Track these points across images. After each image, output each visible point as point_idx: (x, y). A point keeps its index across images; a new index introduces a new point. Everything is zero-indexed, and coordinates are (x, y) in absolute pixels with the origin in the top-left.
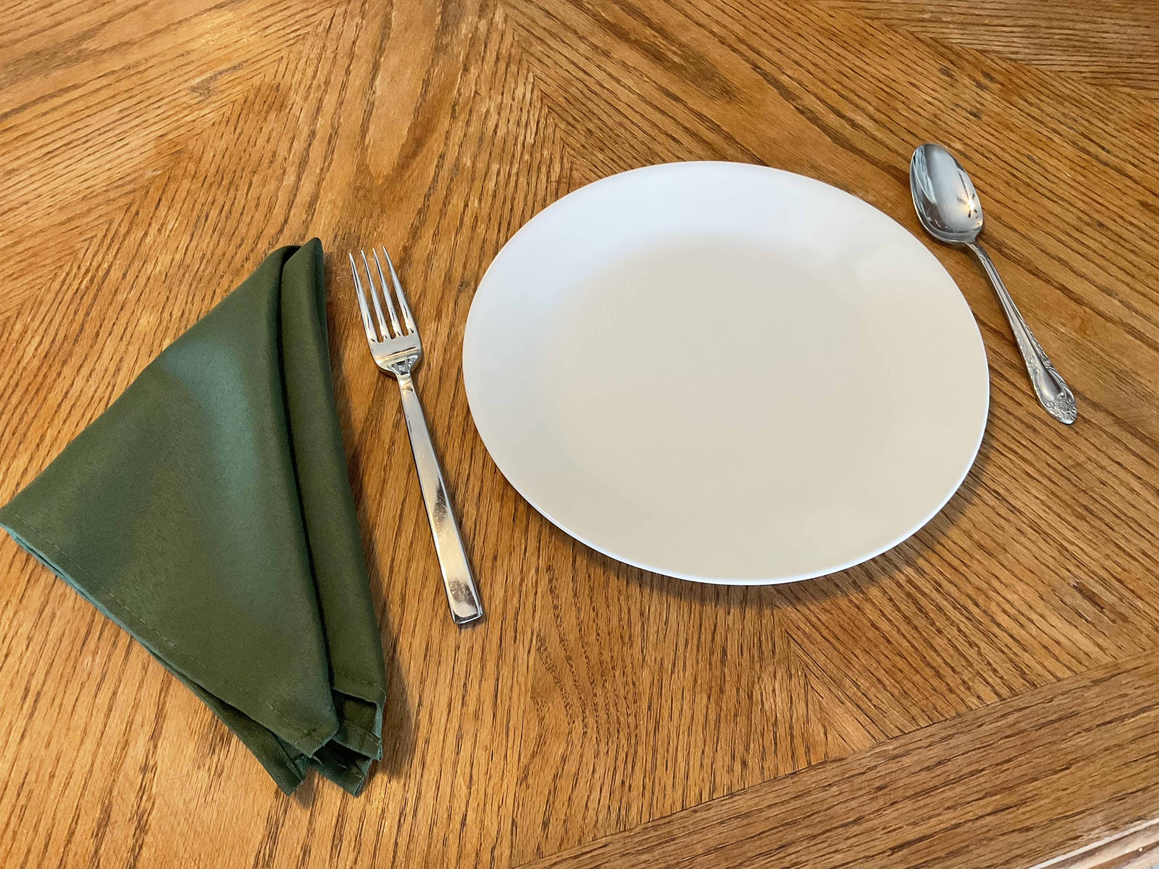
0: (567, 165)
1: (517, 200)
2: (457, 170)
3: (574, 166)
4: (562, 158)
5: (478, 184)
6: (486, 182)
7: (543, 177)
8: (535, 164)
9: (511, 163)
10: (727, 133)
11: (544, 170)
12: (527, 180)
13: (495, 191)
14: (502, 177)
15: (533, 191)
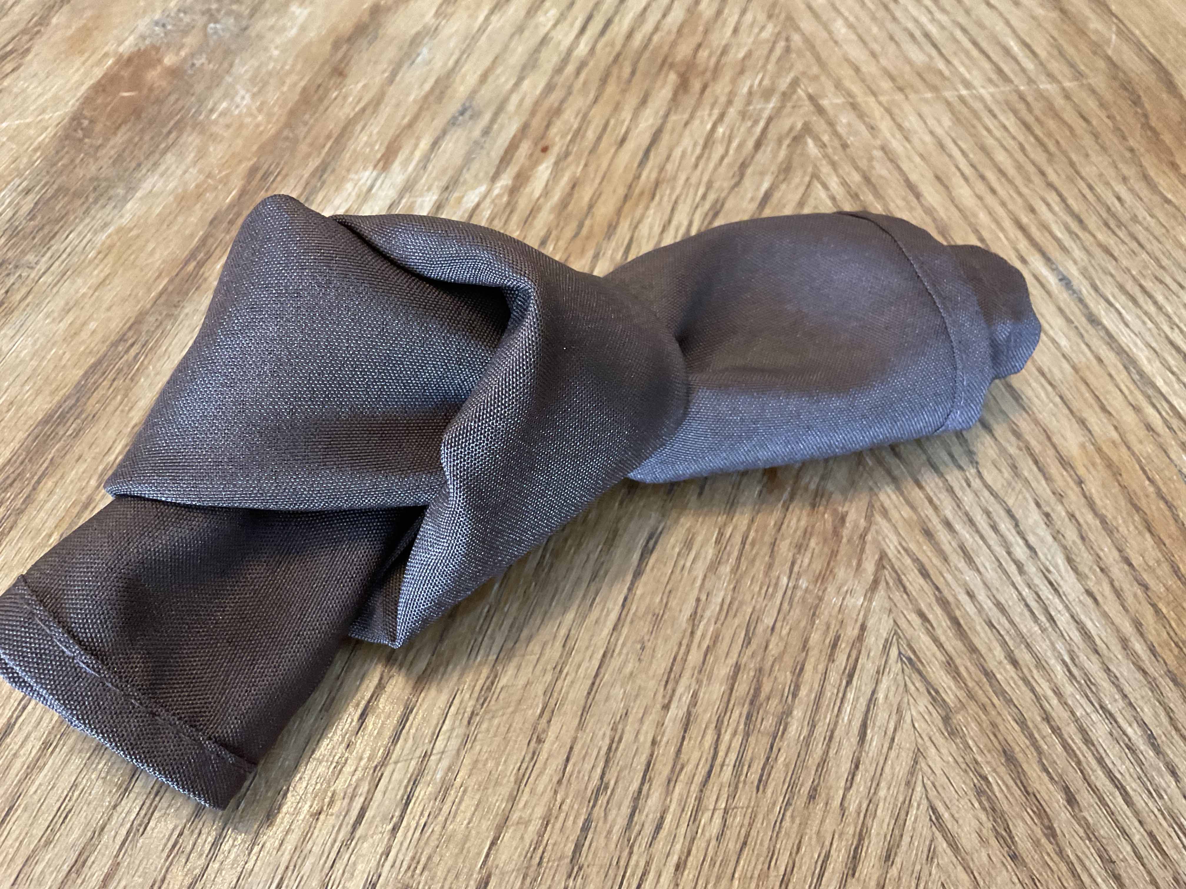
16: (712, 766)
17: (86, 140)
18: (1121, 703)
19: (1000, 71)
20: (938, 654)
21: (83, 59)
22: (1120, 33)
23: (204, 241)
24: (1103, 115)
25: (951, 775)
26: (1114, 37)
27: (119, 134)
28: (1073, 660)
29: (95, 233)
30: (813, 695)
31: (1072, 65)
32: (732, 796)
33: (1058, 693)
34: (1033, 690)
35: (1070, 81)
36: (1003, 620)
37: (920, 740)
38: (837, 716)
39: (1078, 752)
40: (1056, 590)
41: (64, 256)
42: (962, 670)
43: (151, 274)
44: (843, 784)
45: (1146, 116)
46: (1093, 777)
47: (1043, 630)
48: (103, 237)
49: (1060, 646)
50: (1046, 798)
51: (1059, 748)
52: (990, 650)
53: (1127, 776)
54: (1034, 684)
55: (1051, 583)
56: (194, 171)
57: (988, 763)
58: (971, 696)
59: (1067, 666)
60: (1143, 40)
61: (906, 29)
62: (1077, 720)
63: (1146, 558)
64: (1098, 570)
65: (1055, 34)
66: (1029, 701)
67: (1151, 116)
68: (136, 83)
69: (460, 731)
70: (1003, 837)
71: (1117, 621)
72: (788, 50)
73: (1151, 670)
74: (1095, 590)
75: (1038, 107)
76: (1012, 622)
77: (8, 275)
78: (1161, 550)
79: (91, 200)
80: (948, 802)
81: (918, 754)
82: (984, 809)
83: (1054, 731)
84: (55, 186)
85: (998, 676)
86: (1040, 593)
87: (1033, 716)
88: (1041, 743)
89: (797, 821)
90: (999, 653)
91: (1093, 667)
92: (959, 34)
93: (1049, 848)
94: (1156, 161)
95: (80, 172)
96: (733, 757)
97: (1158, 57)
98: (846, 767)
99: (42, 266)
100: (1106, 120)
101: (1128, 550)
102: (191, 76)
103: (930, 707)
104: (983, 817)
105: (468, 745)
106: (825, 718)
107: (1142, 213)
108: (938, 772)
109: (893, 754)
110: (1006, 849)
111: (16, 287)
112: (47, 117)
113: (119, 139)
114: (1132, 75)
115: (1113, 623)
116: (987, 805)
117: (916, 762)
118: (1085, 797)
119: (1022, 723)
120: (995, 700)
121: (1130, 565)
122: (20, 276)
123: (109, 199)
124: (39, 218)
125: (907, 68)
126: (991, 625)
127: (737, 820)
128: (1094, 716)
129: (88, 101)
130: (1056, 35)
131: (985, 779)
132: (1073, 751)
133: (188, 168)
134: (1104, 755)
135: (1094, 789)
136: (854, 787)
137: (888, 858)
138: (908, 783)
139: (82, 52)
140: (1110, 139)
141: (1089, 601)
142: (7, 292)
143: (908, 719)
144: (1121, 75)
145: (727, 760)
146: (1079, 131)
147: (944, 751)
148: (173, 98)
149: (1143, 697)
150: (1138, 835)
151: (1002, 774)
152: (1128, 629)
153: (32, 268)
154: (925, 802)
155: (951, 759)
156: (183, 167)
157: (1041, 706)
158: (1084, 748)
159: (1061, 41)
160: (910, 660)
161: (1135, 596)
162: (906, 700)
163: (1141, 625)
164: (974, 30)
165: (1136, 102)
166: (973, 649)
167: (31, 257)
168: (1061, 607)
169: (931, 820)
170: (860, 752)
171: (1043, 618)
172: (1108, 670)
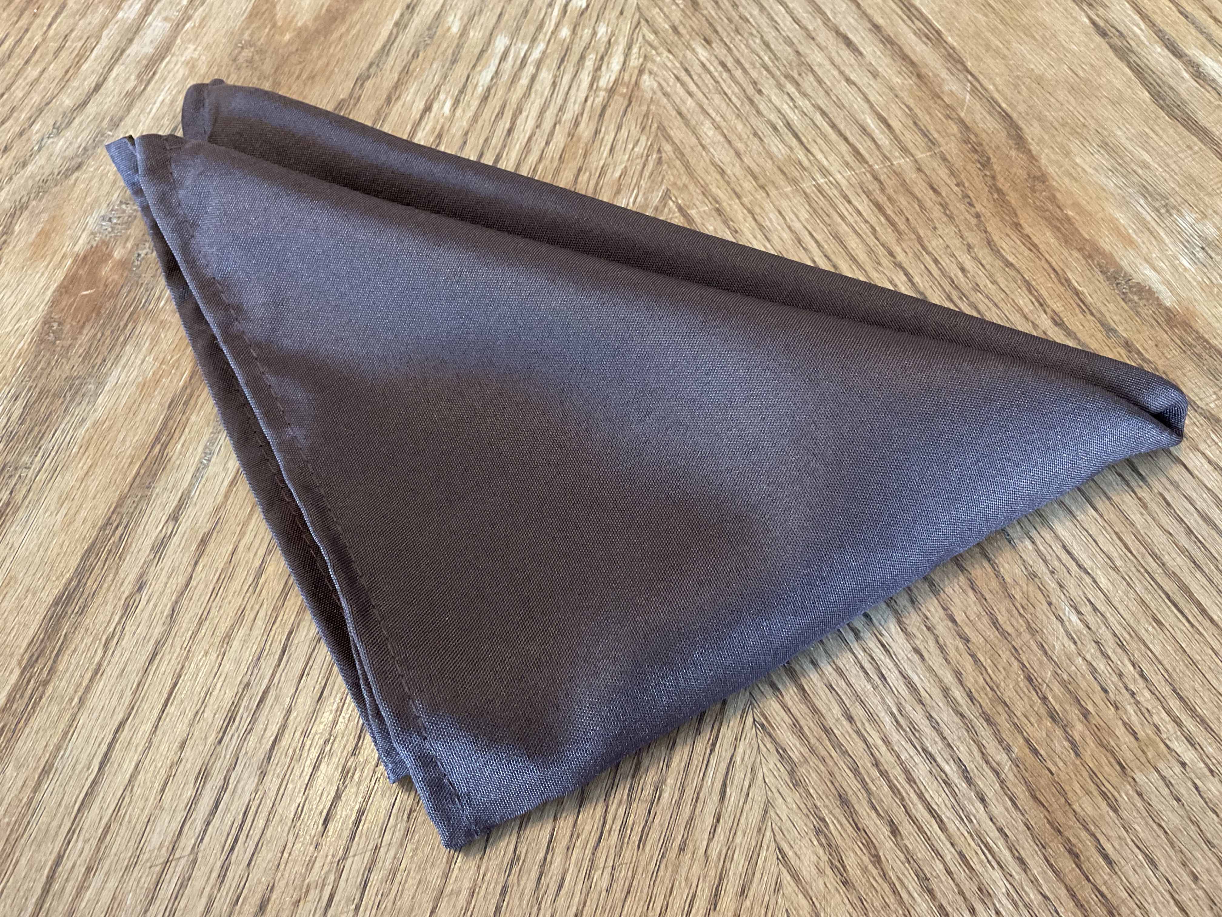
0: (634, 62)
1: (524, 114)
2: (431, 37)
3: (649, 65)
4: (629, 47)
5: (460, 71)
6: (478, 68)
7: (585, 78)
8: (577, 50)
9: (534, 40)
10: (953, 48)
11: (589, 64)
12: (555, 77)
13: (489, 89)
14: (508, 65)
15: (559, 101)
16: (602, 833)
17: (58, 342)
18: (940, 744)
19: (857, 153)
20: (786, 718)
21: (46, 263)
22: (974, 91)
23: (165, 424)
24: (952, 182)
25: (795, 819)
26: (968, 97)
27: (85, 332)
28: (900, 711)
29: (75, 429)
30: (683, 764)
31: (925, 134)
32: (619, 854)
33: (886, 741)
34: (865, 741)
35: (922, 153)
36: (842, 683)
37: (769, 793)
38: (703, 780)
39: (901, 790)
40: (887, 651)
41: (53, 454)
42: (806, 729)
43: (126, 461)
44: (706, 836)
45: (994, 178)
46: (913, 811)
47: (875, 688)
48: (82, 431)
49: (890, 701)
50: (874, 831)
51: (886, 788)
52: (830, 710)
53: (943, 806)
54: (866, 735)
55: (883, 646)
56: (150, 359)
57: (827, 807)
58: (812, 750)
59: (895, 717)
60: (996, 96)
61: (770, 122)
62: (902, 763)
63: (968, 613)
64: (925, 629)
65: (911, 102)
66: (862, 750)
67: (999, 177)
68: (93, 280)
69: (402, 826)
70: (836, 867)
71: (940, 673)
72: (660, 161)
73: (967, 713)
74: (921, 648)
75: (891, 184)
76: (849, 684)
77: (10, 477)
78: (982, 605)
79: (68, 399)
80: (792, 842)
81: (768, 804)
82: (821, 845)
83: (882, 774)
84: (38, 390)
85: (836, 731)
86: (874, 655)
87: (865, 762)
88: (871, 784)
89: (670, 869)
90: (837, 711)
91: (918, 716)
92: (819, 119)
93: (875, 872)
94: (1000, 224)
95: (56, 373)
96: (618, 823)
97: (1009, 110)
98: (709, 820)
99: (36, 466)
100: (956, 189)
101: (952, 609)
102: (138, 267)
103: (779, 765)
104: (821, 852)
105: (409, 836)
106: (692, 783)
107: (984, 281)
108: (784, 818)
109: (747, 807)
110: (839, 876)
111: (18, 487)
112: (23, 324)
113: (84, 338)
114: (984, 136)
115: (936, 675)
116: (823, 841)
117: (766, 812)
118: (906, 828)
119: (856, 771)
120: (833, 753)
121: (954, 621)
122: (20, 476)
123: (83, 395)
124: (28, 420)
125: (769, 164)
126: (830, 687)
127: (622, 874)
128: (916, 758)
129: (55, 302)
130: (912, 106)
131: (823, 820)
132: (898, 790)
133: (145, 357)
134: (924, 791)
135: (914, 820)
136: (716, 838)
137: (743, 892)
138: (759, 830)
139: (44, 257)
140: (959, 207)
141: (916, 658)
142: (11, 492)
143: (760, 777)
144: (972, 137)
145: (614, 827)
146: (928, 204)
147: (789, 800)
148: (125, 290)
149: (959, 738)
150: (949, 854)
151: (837, 815)
152: (949, 678)
153: (29, 468)
154: (773, 844)
155: (794, 806)
156: (141, 357)
157: (872, 754)
158: (907, 786)
159: (917, 111)
160: (763, 726)
161: (957, 649)
162: (758, 760)
163: (961, 674)
164: (833, 111)
165: (986, 164)
166: (815, 711)
167: (26, 459)
168: (891, 665)
169: (778, 858)
170: (721, 808)
171: (875, 677)
172: (930, 717)
